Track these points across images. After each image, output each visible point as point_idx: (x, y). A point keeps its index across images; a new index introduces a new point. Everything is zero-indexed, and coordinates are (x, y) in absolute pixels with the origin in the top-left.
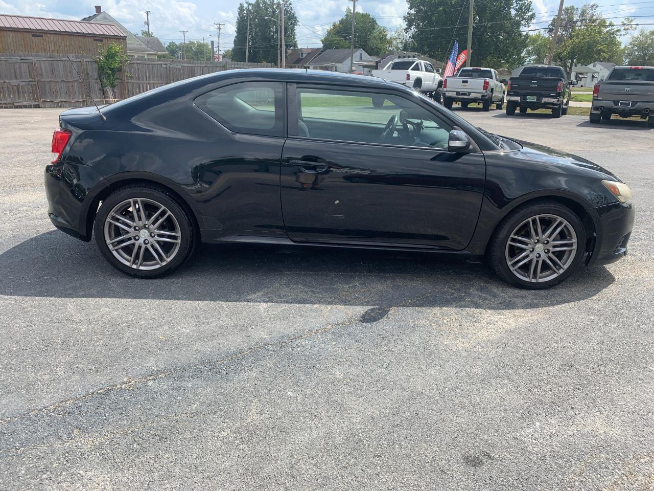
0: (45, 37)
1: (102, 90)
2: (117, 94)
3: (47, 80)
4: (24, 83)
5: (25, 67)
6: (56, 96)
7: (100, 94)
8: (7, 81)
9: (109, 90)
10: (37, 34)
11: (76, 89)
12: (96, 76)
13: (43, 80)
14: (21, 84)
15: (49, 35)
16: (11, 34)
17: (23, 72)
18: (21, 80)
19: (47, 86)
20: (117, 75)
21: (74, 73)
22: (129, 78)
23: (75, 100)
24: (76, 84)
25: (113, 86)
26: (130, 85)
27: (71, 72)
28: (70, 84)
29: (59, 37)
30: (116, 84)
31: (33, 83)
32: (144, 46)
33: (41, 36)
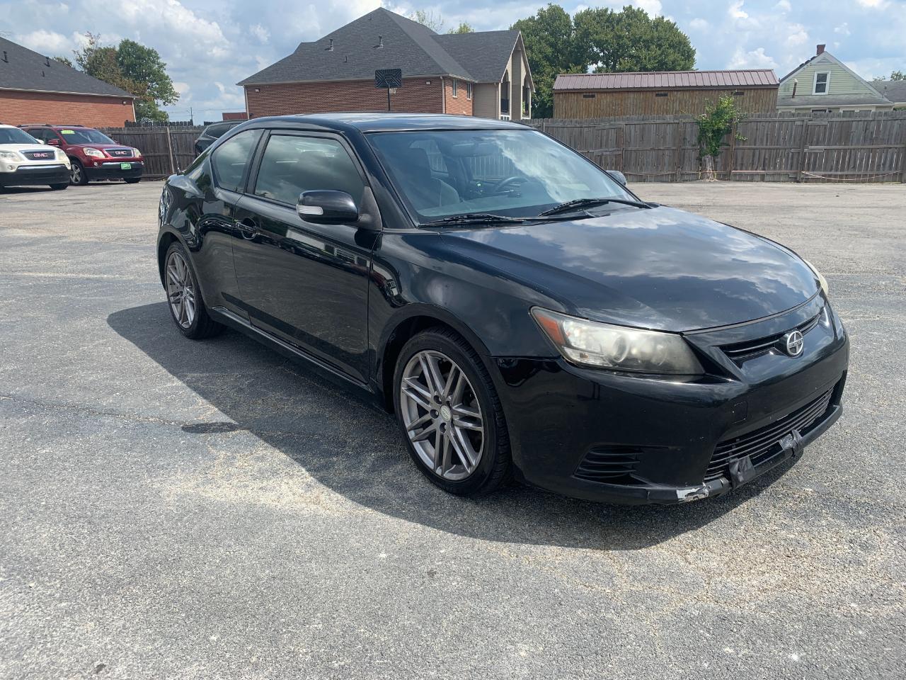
0: (671, 96)
1: (699, 160)
2: (719, 165)
3: (634, 149)
4: (608, 153)
5: (612, 134)
6: (641, 168)
7: (696, 164)
8: (590, 151)
9: (708, 159)
10: (662, 93)
11: (667, 159)
12: (695, 140)
13: (630, 149)
14: (605, 153)
15: (675, 93)
16: (632, 95)
17: (610, 138)
18: (607, 149)
19: (633, 155)
20: (724, 139)
21: (669, 138)
22: (741, 143)
23: (662, 173)
24: (667, 152)
25: (715, 154)
26: (740, 153)
27: (664, 138)
28: (661, 153)
29: (687, 95)
30: (721, 151)
31: (617, 153)
32: (877, 95)
33: (666, 95)
